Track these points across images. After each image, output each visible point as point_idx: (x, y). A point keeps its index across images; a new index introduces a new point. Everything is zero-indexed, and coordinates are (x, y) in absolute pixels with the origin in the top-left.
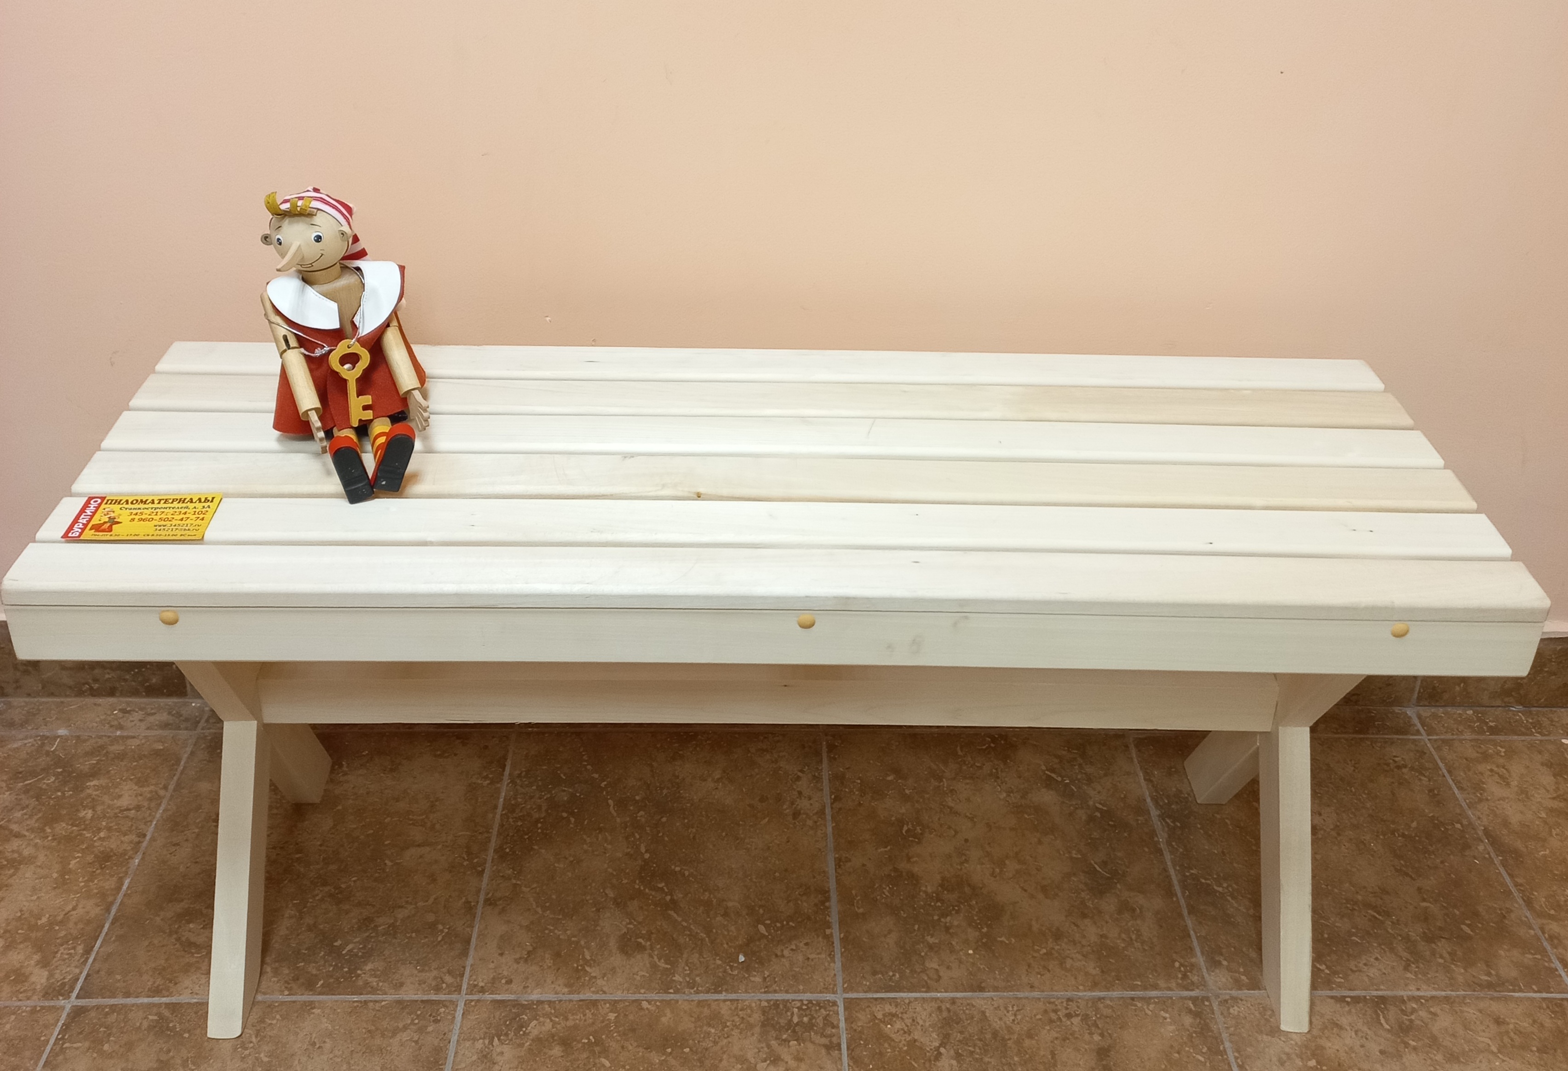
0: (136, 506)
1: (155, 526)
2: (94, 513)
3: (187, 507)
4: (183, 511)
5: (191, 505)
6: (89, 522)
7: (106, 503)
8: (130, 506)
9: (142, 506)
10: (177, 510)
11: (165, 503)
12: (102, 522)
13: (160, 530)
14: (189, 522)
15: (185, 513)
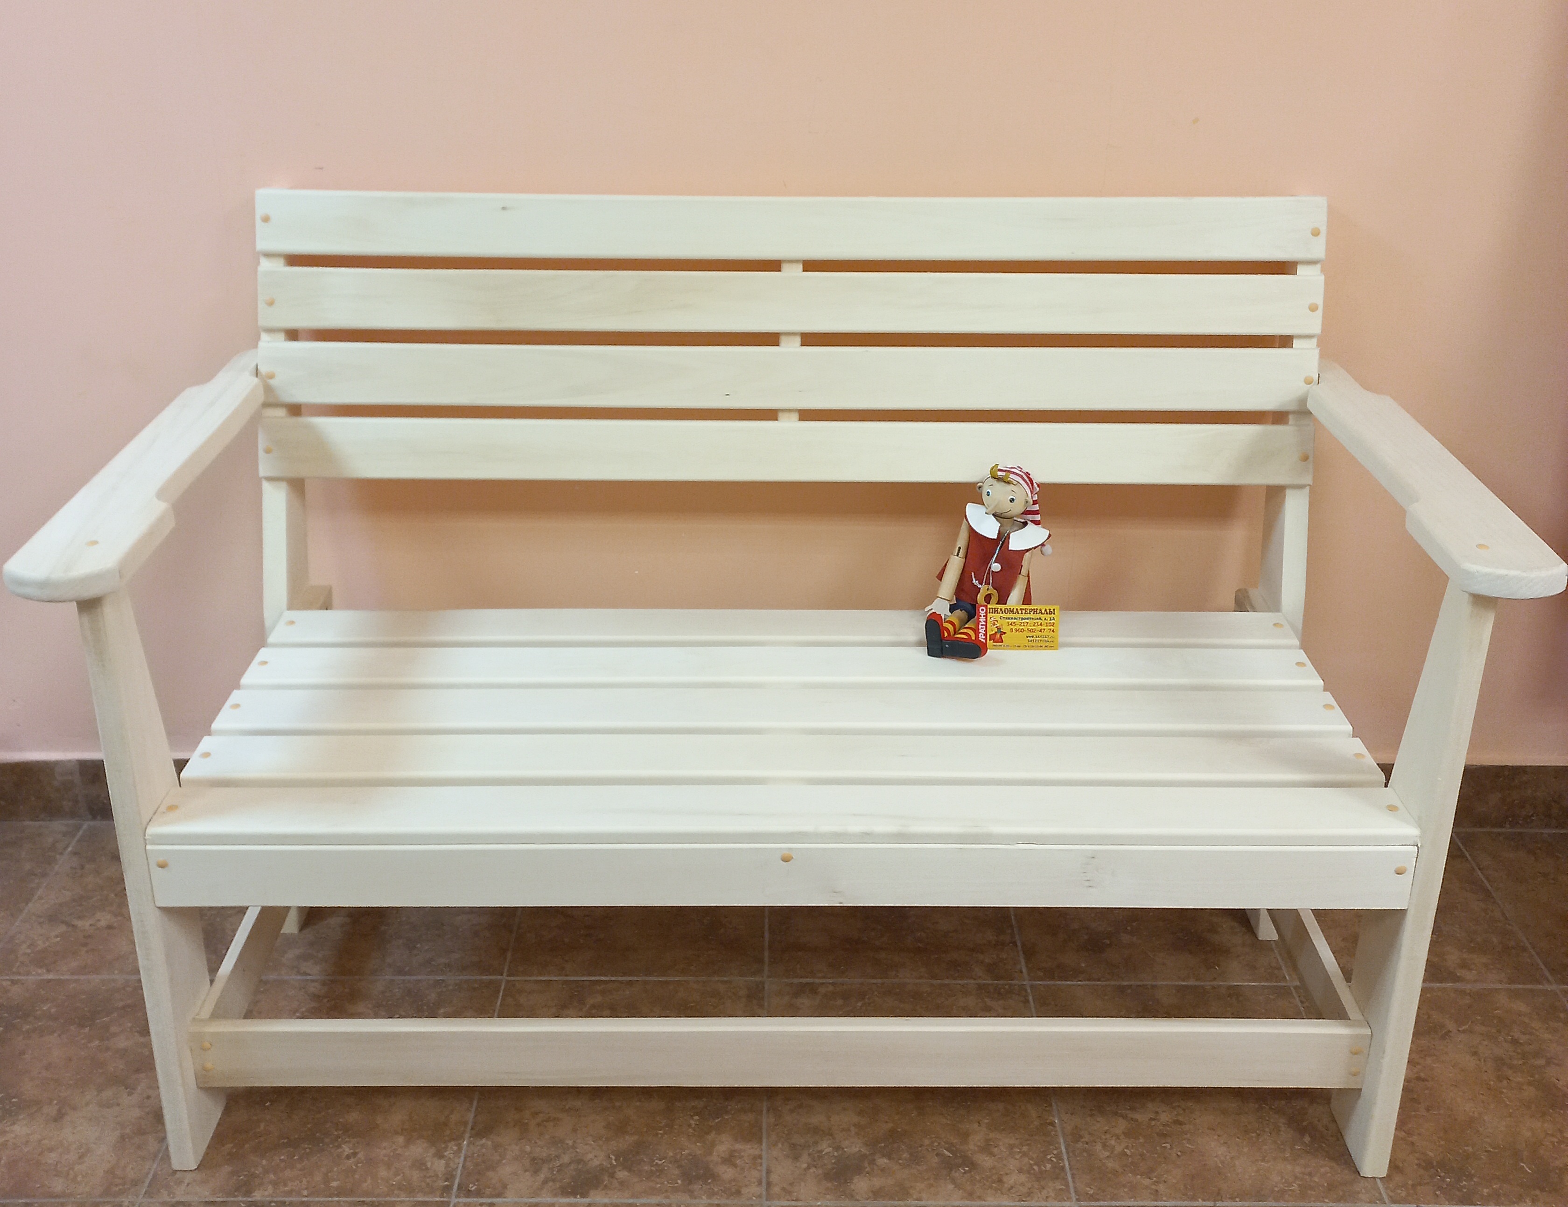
0: (1008, 615)
1: (1027, 637)
2: (986, 622)
3: (1040, 619)
4: (1040, 621)
5: (1043, 616)
6: (986, 631)
7: (990, 613)
8: (1004, 615)
9: (1011, 615)
10: (1036, 621)
11: (1025, 613)
12: (994, 632)
13: (1031, 641)
14: (1045, 633)
15: (1041, 625)
